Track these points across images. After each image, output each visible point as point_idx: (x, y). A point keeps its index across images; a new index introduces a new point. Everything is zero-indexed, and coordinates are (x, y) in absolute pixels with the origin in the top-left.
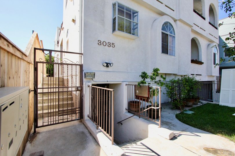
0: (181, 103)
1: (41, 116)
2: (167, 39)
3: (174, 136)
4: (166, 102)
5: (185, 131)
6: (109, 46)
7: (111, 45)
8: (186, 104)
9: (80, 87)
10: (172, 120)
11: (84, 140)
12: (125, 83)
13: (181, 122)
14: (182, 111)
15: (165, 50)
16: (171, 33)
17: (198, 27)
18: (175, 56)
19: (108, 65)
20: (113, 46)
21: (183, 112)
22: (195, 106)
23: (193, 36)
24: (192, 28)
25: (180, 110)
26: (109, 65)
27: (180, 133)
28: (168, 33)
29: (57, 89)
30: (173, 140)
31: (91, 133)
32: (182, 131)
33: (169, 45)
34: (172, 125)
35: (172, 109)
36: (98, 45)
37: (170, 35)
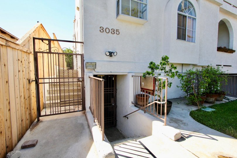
0: (199, 99)
1: (49, 105)
2: (185, 22)
3: (182, 137)
4: (182, 97)
5: (198, 132)
6: (113, 33)
7: (115, 31)
8: (206, 99)
9: (81, 78)
10: (184, 117)
11: (81, 132)
12: (130, 75)
13: (195, 121)
14: (200, 107)
15: (182, 35)
16: (191, 14)
17: (231, 5)
18: (194, 42)
19: (111, 54)
20: (118, 33)
21: (201, 109)
22: (218, 103)
23: (222, 17)
24: (221, 6)
25: (197, 106)
26: (113, 54)
27: (191, 134)
28: (187, 15)
29: (58, 80)
30: (179, 141)
31: (89, 126)
32: (195, 132)
33: (187, 29)
34: (183, 124)
35: (188, 105)
36: (100, 33)
37: (188, 16)
